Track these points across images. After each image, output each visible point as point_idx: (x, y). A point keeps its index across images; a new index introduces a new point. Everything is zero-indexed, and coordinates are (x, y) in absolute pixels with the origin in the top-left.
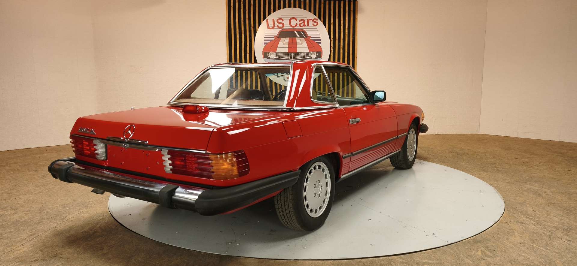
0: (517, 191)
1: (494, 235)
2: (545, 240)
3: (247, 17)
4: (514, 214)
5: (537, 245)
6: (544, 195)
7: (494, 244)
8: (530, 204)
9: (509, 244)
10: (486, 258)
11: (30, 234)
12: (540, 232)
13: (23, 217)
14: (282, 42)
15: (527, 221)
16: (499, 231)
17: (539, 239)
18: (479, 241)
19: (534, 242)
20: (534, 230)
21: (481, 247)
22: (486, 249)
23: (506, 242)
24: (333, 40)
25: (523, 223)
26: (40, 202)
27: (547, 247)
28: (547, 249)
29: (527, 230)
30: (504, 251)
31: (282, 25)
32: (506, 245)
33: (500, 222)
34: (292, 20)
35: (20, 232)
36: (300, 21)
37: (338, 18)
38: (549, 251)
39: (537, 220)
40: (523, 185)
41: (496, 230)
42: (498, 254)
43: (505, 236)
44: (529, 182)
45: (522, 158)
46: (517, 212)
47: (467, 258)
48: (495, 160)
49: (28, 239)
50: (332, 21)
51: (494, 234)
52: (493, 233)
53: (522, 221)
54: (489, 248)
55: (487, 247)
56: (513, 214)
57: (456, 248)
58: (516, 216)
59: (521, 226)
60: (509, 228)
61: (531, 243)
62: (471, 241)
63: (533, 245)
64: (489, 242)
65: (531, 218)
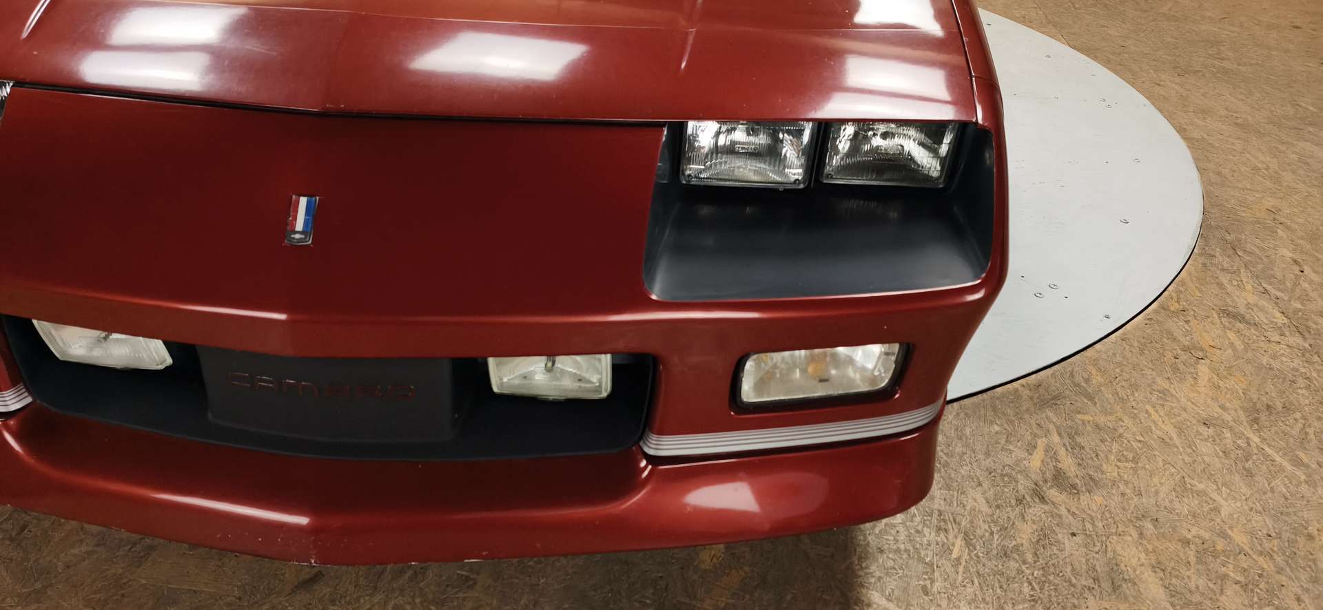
0: (1260, 165)
1: (1117, 370)
2: (1304, 418)
4: (1223, 270)
5: (1263, 440)
7: (1102, 420)
8: (1288, 228)
9: (1160, 423)
10: (1053, 494)
17: (1279, 405)
19: (1256, 421)
20: (1274, 357)
21: (1051, 427)
22: (1067, 440)
23: (1151, 410)
27: (1302, 455)
28: (1298, 463)
30: (1135, 460)
32: (1147, 429)
33: (1162, 307)
38: (1303, 477)
39: (1300, 310)
41: (1136, 343)
42: (1103, 473)
44: (1311, 129)
45: (1315, 26)
51: (1120, 364)
52: (1119, 358)
53: (1242, 310)
54: (1079, 440)
58: (1225, 281)
59: (1231, 335)
60: (1185, 341)
61: (1245, 424)
62: (1026, 393)
63: (1251, 435)
64: (1089, 403)
65: (1279, 294)
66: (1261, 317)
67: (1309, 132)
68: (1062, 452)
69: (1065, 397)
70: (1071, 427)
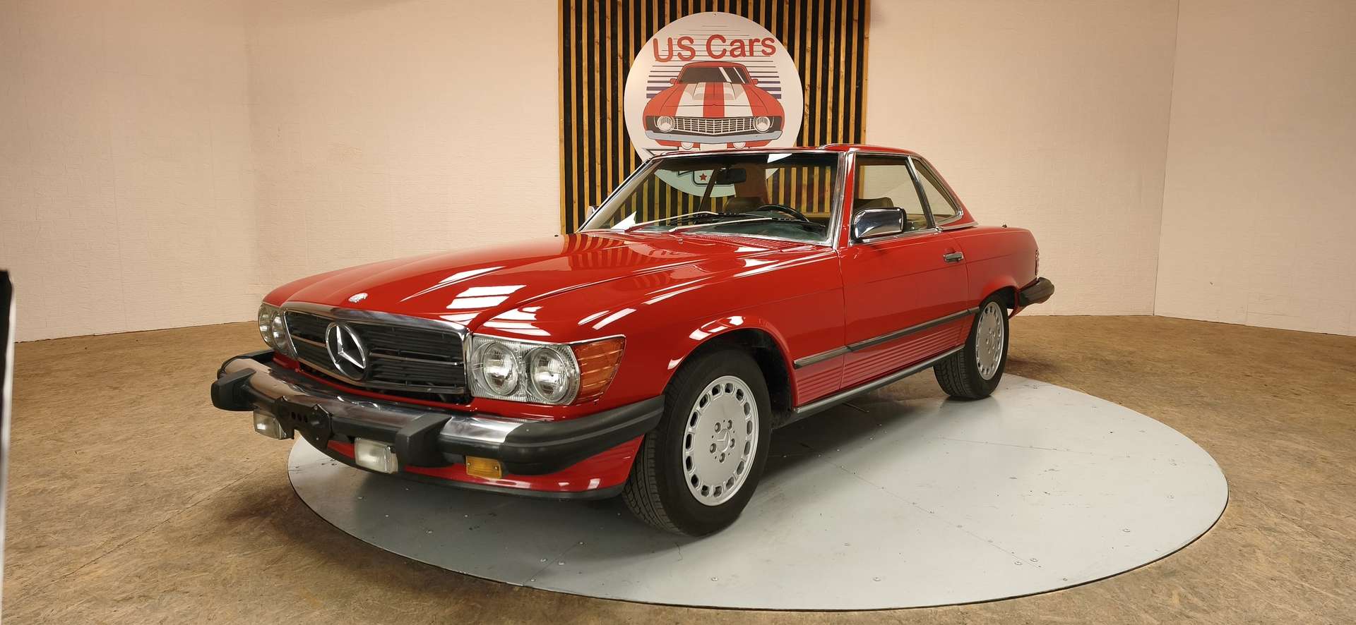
0: (1254, 454)
1: (1206, 558)
2: (1332, 573)
3: (609, 33)
4: (1252, 508)
5: (1311, 584)
6: (1321, 465)
7: (1208, 581)
8: (1287, 485)
9: (1244, 580)
10: (1191, 613)
11: (112, 535)
12: (1317, 552)
13: (90, 496)
14: (688, 91)
15: (1285, 525)
16: (1218, 550)
17: (1316, 570)
18: (1173, 573)
20: (1303, 547)
21: (1177, 585)
22: (1190, 591)
23: (1236, 575)
24: (810, 91)
25: (1275, 531)
26: (128, 461)
27: (1337, 590)
28: (1338, 594)
29: (1287, 547)
30: (1236, 598)
31: (689, 53)
32: (1237, 584)
33: (1220, 527)
34: (714, 42)
35: (88, 531)
36: (732, 44)
37: (821, 37)
38: (1342, 600)
39: (1309, 525)
40: (1268, 439)
41: (1211, 545)
42: (1219, 603)
43: (1233, 561)
44: (1279, 433)
45: (1261, 375)
46: (1259, 504)
47: (1146, 612)
48: (1196, 379)
49: (107, 549)
50: (809, 45)
52: (1205, 553)
53: (1273, 527)
54: (1197, 590)
55: (1193, 588)
56: (1250, 509)
57: (1119, 589)
59: (1269, 538)
60: (1243, 543)
61: (1297, 577)
62: (1153, 571)
63: (1304, 584)
64: (1196, 574)
65: (1294, 518)
66: (1285, 529)
67: (1281, 435)
68: (1190, 595)
69: (1178, 572)
70: (1189, 585)
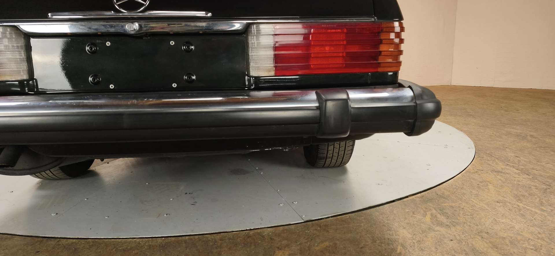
12: (528, 184)
15: (508, 169)
16: (464, 185)
25: (501, 173)
29: (509, 182)
40: (502, 128)
43: (473, 191)
46: (493, 158)
48: (466, 106)
55: (442, 210)
